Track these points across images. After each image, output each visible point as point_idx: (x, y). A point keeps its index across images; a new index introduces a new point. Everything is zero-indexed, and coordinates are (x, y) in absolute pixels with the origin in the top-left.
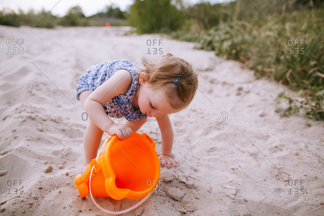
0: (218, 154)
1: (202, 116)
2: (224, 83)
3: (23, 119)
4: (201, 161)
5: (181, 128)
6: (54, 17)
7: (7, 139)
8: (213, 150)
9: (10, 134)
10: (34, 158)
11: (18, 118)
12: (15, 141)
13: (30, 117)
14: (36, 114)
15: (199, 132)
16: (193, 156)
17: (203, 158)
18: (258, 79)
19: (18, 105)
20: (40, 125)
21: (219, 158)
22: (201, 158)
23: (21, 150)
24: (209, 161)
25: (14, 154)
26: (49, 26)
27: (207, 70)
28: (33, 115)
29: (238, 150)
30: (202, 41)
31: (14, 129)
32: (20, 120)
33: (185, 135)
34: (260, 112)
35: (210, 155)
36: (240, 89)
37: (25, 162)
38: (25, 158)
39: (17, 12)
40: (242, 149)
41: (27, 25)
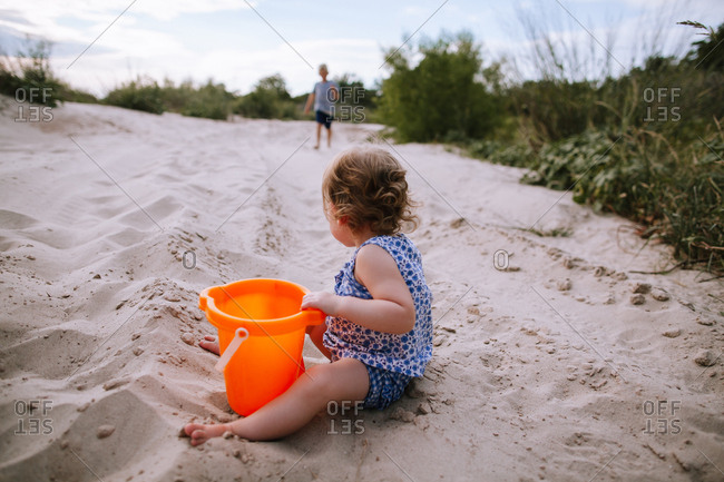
0: (595, 453)
1: (550, 347)
2: (602, 271)
3: (157, 313)
4: (550, 467)
5: (498, 373)
6: (229, 97)
7: (120, 353)
8: (579, 441)
9: (125, 343)
10: (171, 406)
11: (147, 310)
12: (136, 361)
13: (170, 310)
14: (183, 304)
15: (544, 389)
16: (529, 449)
17: (555, 459)
18: (684, 266)
19: (149, 280)
20: (188, 329)
21: (597, 464)
22: (550, 457)
23: (146, 383)
24: (570, 468)
25: (132, 390)
26: (218, 116)
27: (554, 234)
28: (176, 306)
29: (647, 450)
30: (544, 167)
31: (137, 333)
32: (151, 313)
33: (509, 391)
34: (700, 354)
35: (572, 453)
36: (643, 289)
37: (152, 411)
38: (153, 404)
39: (161, 84)
40: (659, 449)
41: (177, 112)
